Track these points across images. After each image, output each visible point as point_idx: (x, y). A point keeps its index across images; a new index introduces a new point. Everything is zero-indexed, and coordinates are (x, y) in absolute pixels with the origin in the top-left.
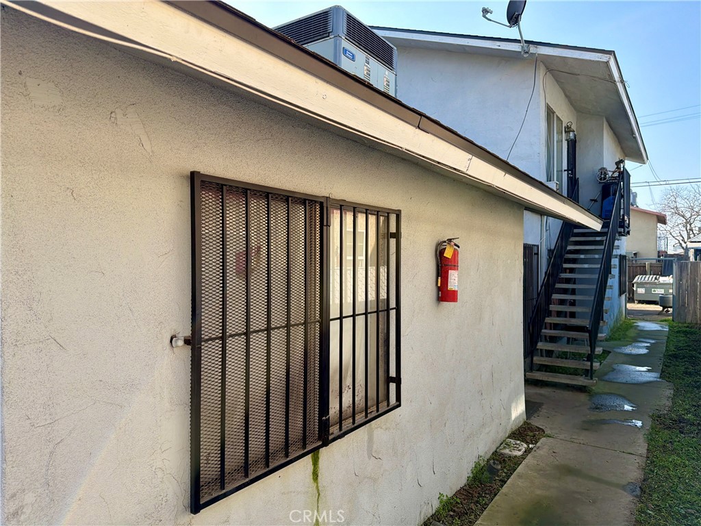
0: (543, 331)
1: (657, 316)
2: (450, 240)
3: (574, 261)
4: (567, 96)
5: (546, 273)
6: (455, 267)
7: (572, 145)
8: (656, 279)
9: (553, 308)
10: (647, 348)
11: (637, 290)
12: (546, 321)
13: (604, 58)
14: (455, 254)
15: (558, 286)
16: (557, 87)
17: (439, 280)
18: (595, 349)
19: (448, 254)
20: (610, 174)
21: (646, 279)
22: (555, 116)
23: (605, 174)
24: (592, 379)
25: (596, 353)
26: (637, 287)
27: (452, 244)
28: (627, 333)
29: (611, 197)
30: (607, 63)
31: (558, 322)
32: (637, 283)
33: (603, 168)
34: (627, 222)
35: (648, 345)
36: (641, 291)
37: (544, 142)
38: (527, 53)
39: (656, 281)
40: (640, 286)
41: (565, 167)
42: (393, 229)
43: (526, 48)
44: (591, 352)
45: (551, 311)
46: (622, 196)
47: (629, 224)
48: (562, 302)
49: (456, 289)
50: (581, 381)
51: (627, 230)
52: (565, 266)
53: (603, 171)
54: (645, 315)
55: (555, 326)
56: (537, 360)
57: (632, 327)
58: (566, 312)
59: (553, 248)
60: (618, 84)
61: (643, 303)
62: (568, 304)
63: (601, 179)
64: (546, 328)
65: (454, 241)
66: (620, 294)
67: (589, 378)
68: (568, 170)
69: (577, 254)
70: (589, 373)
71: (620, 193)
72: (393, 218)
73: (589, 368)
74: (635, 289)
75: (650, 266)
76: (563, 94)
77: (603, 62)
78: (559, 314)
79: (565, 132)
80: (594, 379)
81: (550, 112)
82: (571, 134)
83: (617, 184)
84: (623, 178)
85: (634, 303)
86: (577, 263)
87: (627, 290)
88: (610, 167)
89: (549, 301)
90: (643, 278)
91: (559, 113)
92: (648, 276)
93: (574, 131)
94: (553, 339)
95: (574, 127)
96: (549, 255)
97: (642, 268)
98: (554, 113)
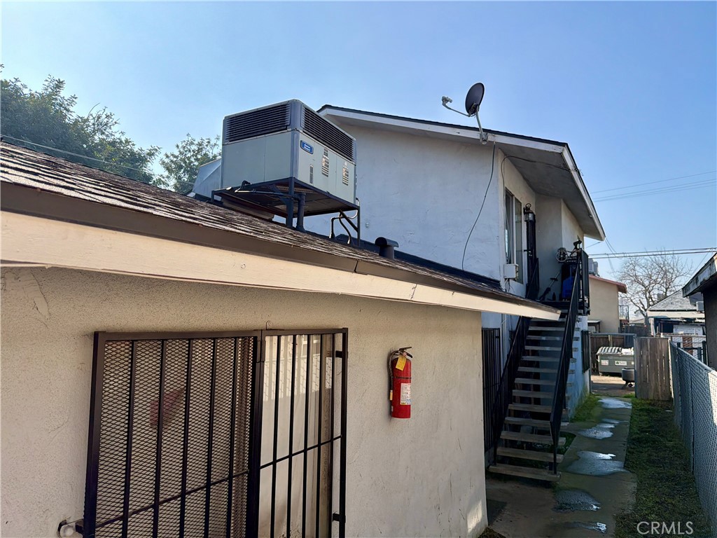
0: (506, 418)
1: (621, 391)
2: (402, 350)
3: (536, 343)
4: (524, 178)
5: (508, 356)
6: (408, 380)
7: (532, 226)
8: (618, 350)
9: (517, 393)
10: (611, 430)
11: (600, 362)
12: (509, 408)
13: (558, 149)
14: (408, 365)
15: (521, 369)
16: (516, 170)
17: (391, 394)
18: (557, 440)
19: (400, 366)
20: (569, 254)
21: (609, 351)
22: (514, 199)
23: (564, 254)
24: (555, 473)
25: (559, 444)
26: (601, 359)
27: (405, 354)
28: (592, 412)
29: (570, 278)
30: (561, 154)
31: (521, 409)
32: (601, 355)
33: (562, 249)
34: (587, 302)
35: (612, 426)
36: (605, 363)
37: (503, 225)
38: (485, 140)
39: (619, 353)
40: (603, 357)
41: (525, 247)
42: (339, 348)
43: (484, 136)
44: (554, 443)
45: (515, 397)
46: (580, 277)
47: (589, 304)
48: (525, 387)
49: (409, 403)
50: (544, 475)
51: (586, 310)
52: (527, 348)
53: (562, 251)
54: (610, 390)
55: (518, 414)
56: (501, 451)
57: (596, 404)
58: (530, 398)
59: (514, 328)
60: (572, 172)
61: (607, 376)
62: (532, 389)
63: (560, 259)
64: (509, 416)
65: (407, 351)
66: (584, 371)
67: (553, 472)
68: (528, 250)
69: (539, 335)
70: (553, 466)
71: (579, 273)
72: (339, 337)
73: (553, 461)
74: (599, 361)
75: (613, 338)
76: (522, 177)
77: (557, 153)
78: (523, 400)
79: (525, 213)
80: (558, 472)
81: (509, 196)
82: (530, 216)
83: (576, 264)
84: (581, 259)
85: (599, 375)
86: (539, 346)
87: (591, 365)
88: (569, 248)
89: (512, 386)
90: (606, 350)
91: (517, 196)
92: (611, 348)
93: (532, 213)
94: (516, 428)
95: (532, 209)
96: (510, 337)
97: (605, 339)
98: (512, 196)
